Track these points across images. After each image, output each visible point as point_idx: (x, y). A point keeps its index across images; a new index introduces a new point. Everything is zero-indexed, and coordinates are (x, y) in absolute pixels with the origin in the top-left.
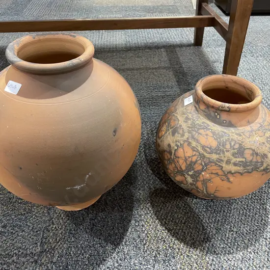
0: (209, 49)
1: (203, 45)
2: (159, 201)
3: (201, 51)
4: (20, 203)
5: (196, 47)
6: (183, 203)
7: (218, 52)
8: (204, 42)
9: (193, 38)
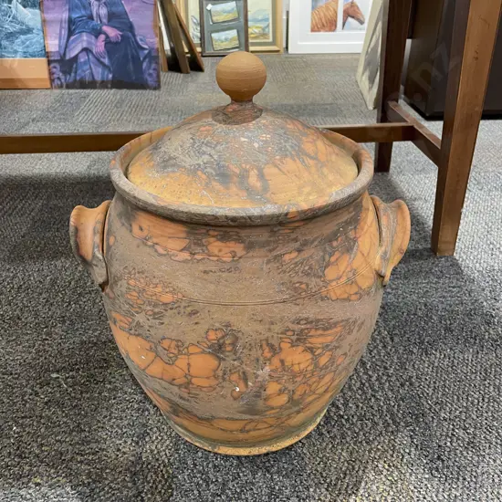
0: (402, 178)
1: (391, 171)
2: (340, 458)
3: (390, 181)
4: (81, 462)
5: (380, 174)
6: (385, 462)
7: (419, 182)
8: (392, 165)
9: (373, 159)
